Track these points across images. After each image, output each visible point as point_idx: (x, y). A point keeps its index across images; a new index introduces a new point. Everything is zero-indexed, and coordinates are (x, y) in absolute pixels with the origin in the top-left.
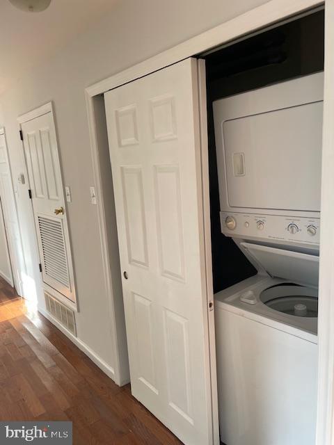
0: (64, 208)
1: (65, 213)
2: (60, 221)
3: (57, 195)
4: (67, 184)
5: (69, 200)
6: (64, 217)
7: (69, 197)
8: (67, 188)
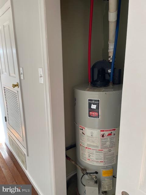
0: (19, 83)
1: (19, 87)
2: (17, 92)
3: (15, 73)
4: (21, 65)
5: (22, 78)
6: (19, 89)
7: (22, 75)
8: (21, 69)
